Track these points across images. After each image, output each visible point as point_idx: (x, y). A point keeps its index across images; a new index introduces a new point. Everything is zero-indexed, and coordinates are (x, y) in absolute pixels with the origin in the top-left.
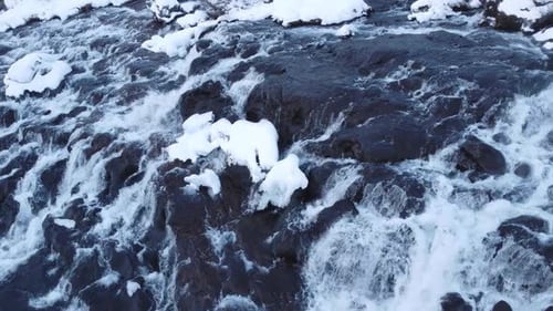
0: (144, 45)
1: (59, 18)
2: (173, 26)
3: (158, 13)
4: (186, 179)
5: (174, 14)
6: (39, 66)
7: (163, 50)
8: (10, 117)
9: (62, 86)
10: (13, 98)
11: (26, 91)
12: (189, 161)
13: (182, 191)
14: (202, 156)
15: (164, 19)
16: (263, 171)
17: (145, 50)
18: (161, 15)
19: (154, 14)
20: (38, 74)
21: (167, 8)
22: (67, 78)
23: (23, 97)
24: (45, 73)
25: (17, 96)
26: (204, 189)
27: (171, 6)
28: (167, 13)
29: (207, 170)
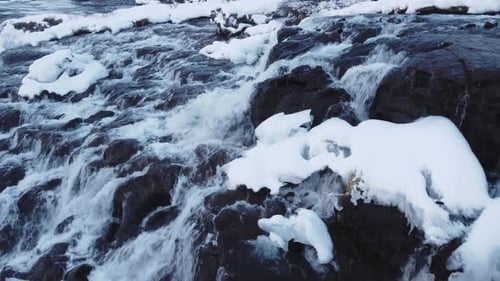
0: (203, 51)
1: (110, 31)
2: (240, 35)
3: (222, 22)
4: (263, 222)
5: (241, 26)
6: (67, 65)
7: (226, 57)
8: (12, 119)
9: (91, 90)
10: (26, 98)
11: (45, 92)
12: (265, 191)
13: (252, 247)
14: (289, 185)
15: (231, 29)
16: (453, 218)
17: (202, 55)
18: (227, 25)
19: (219, 25)
20: (66, 74)
21: (235, 16)
22: (99, 82)
23: (38, 98)
24: (74, 73)
25: (31, 96)
26: (297, 249)
27: (240, 16)
28: (234, 23)
29: (302, 211)
